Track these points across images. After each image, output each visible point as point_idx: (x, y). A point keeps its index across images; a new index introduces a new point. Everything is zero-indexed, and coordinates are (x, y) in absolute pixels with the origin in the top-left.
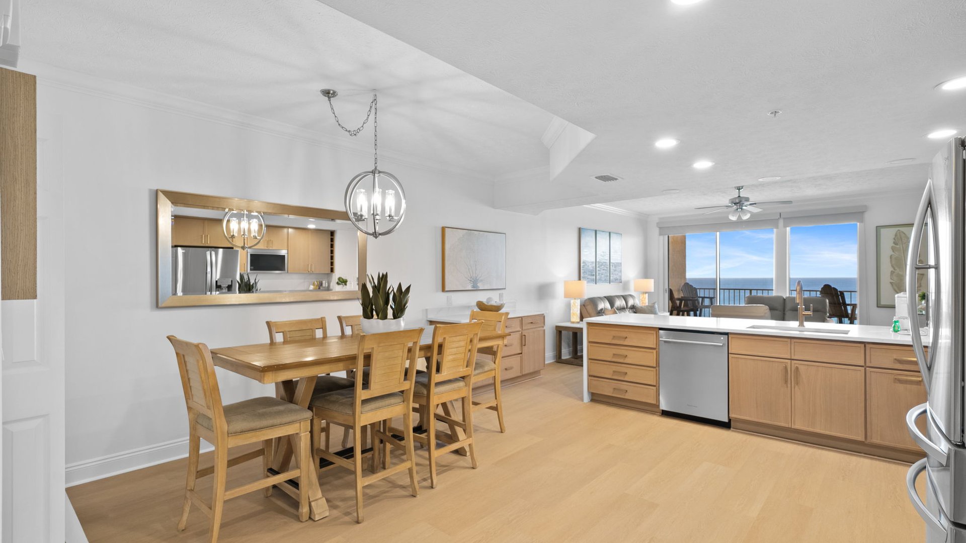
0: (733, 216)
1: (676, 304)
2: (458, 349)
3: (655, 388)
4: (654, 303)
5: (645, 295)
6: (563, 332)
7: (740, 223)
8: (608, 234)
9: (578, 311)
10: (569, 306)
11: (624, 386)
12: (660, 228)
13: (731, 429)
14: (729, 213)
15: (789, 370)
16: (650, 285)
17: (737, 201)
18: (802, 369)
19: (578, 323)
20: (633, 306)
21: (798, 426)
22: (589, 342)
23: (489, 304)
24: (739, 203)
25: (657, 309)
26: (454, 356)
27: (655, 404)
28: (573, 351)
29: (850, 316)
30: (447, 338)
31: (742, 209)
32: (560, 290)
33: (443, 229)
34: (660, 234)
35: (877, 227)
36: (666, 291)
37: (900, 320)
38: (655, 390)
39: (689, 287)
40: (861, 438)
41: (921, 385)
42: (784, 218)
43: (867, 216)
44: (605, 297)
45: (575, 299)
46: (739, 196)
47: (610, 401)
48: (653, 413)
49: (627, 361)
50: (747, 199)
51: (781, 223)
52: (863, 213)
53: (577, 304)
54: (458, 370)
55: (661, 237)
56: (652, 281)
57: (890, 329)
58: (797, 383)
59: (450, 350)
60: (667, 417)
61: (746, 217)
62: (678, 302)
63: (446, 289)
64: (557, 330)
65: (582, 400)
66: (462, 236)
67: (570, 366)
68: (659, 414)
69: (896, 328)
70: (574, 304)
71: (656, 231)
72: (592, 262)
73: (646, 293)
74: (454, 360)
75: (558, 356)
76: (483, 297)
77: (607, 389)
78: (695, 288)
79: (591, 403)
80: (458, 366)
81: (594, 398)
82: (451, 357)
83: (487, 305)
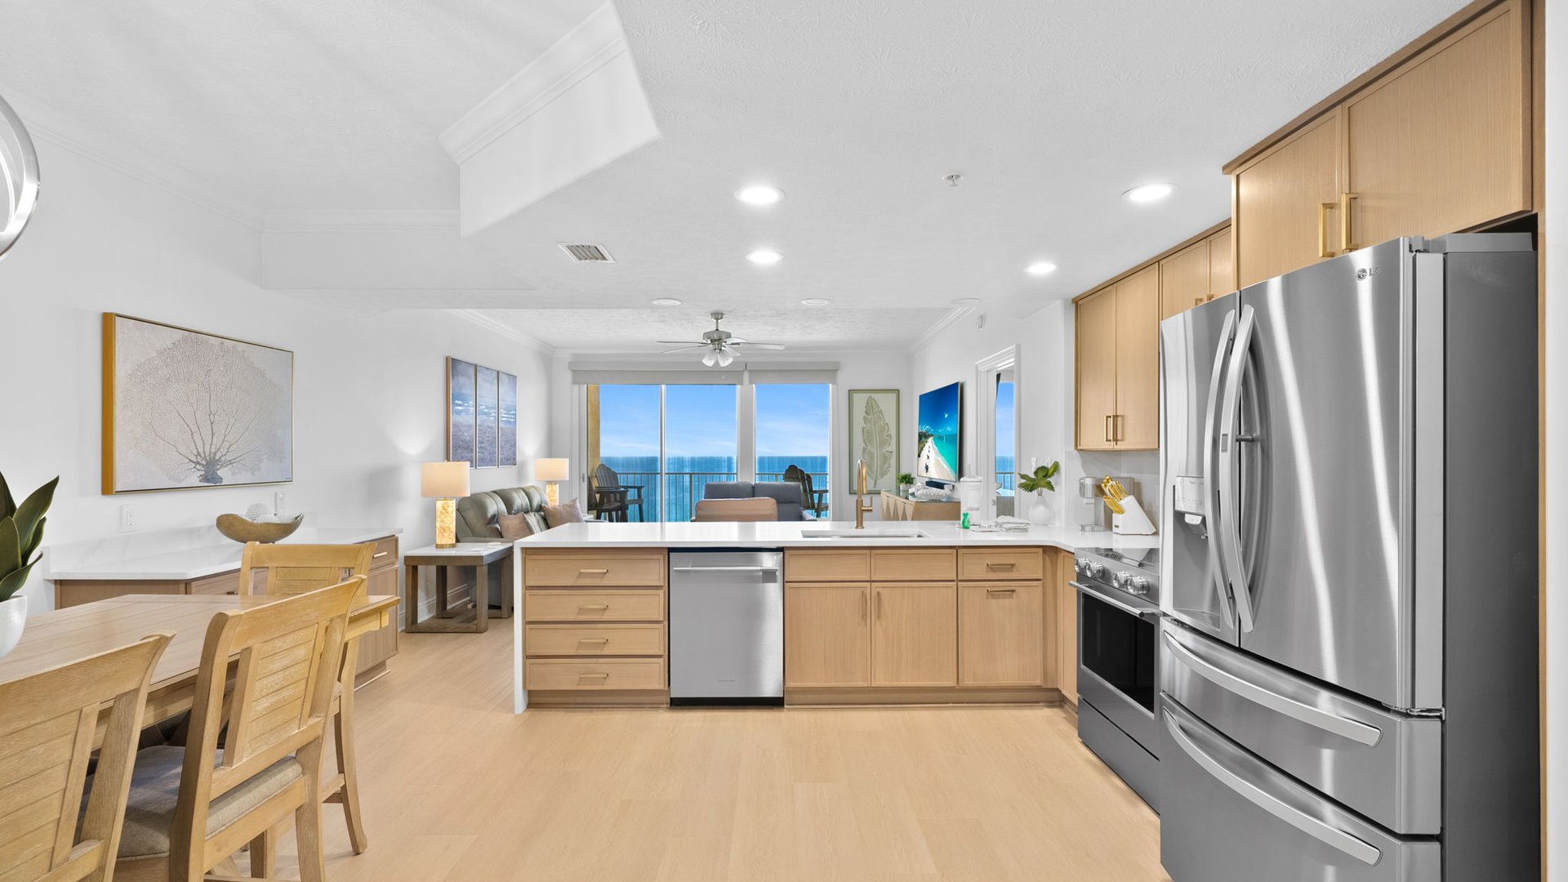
0: (710, 359)
1: (595, 497)
2: (288, 672)
3: (662, 659)
4: (575, 500)
5: (554, 486)
6: (419, 567)
7: (716, 372)
8: (495, 375)
9: (452, 523)
10: (430, 514)
11: (603, 666)
12: (574, 372)
13: (786, 706)
14: (703, 356)
15: (868, 597)
16: (561, 467)
17: (716, 337)
18: (885, 593)
19: (453, 546)
20: (541, 505)
21: (881, 681)
22: (527, 588)
23: (260, 520)
24: (717, 340)
25: (580, 510)
26: (273, 699)
27: (662, 690)
28: (437, 603)
29: (816, 506)
30: (255, 647)
31: (721, 350)
32: (412, 481)
33: (108, 321)
34: (574, 383)
35: (849, 391)
36: (584, 478)
37: (969, 512)
38: (662, 663)
39: (607, 471)
40: (951, 683)
41: (1012, 598)
42: (750, 371)
43: (841, 375)
44: (495, 492)
45: (445, 499)
46: (717, 330)
47: (571, 700)
48: (655, 706)
49: (607, 617)
50: (729, 336)
51: (746, 376)
52: (837, 370)
53: (450, 509)
54: (284, 736)
55: (576, 387)
56: (566, 461)
57: (955, 524)
58: (879, 617)
59: (265, 681)
60: (681, 709)
61: (725, 363)
62: (598, 496)
63: (119, 487)
64: (407, 566)
65: (511, 709)
66: (171, 346)
67: (440, 636)
68: (665, 706)
69: (966, 524)
70: (444, 508)
71: (567, 376)
72: (470, 426)
73: (555, 483)
74: (273, 710)
75: (410, 620)
76: (238, 504)
77: (564, 678)
78: (614, 472)
79: (529, 713)
80: (287, 722)
81: (536, 700)
82: (265, 704)
83: (252, 524)
